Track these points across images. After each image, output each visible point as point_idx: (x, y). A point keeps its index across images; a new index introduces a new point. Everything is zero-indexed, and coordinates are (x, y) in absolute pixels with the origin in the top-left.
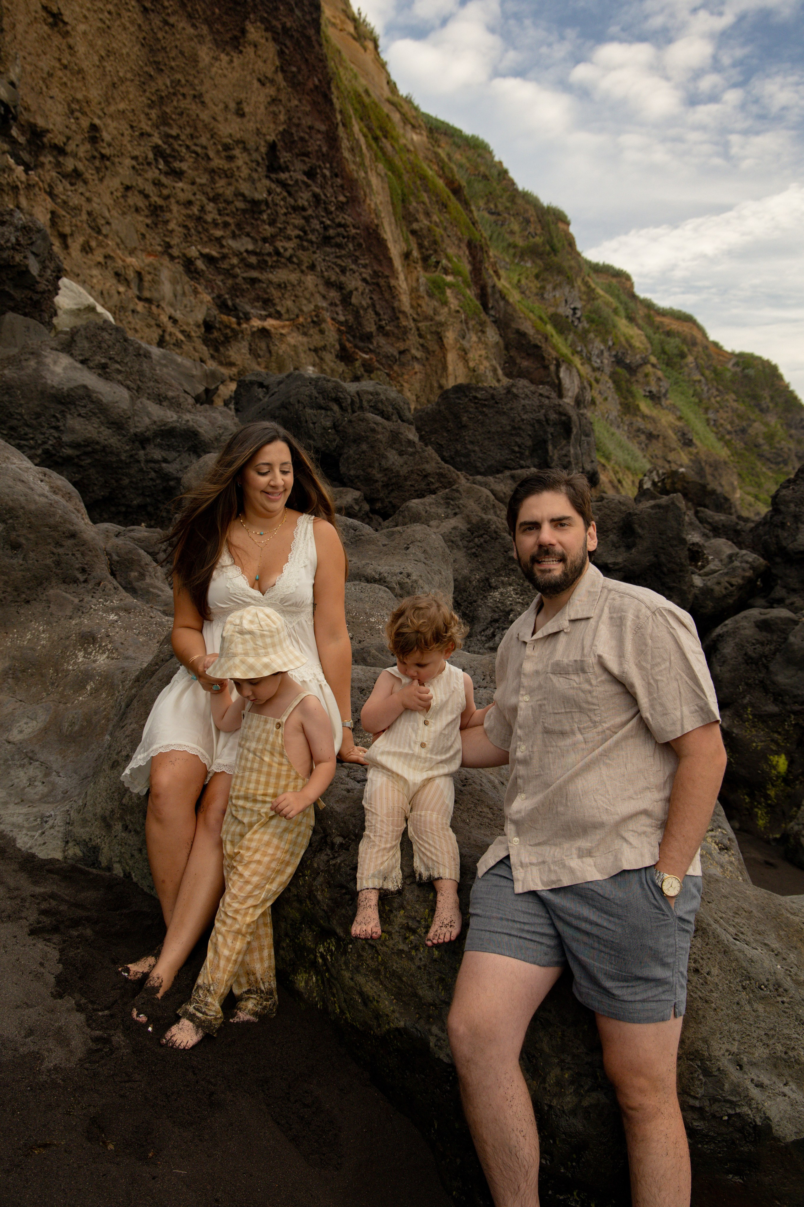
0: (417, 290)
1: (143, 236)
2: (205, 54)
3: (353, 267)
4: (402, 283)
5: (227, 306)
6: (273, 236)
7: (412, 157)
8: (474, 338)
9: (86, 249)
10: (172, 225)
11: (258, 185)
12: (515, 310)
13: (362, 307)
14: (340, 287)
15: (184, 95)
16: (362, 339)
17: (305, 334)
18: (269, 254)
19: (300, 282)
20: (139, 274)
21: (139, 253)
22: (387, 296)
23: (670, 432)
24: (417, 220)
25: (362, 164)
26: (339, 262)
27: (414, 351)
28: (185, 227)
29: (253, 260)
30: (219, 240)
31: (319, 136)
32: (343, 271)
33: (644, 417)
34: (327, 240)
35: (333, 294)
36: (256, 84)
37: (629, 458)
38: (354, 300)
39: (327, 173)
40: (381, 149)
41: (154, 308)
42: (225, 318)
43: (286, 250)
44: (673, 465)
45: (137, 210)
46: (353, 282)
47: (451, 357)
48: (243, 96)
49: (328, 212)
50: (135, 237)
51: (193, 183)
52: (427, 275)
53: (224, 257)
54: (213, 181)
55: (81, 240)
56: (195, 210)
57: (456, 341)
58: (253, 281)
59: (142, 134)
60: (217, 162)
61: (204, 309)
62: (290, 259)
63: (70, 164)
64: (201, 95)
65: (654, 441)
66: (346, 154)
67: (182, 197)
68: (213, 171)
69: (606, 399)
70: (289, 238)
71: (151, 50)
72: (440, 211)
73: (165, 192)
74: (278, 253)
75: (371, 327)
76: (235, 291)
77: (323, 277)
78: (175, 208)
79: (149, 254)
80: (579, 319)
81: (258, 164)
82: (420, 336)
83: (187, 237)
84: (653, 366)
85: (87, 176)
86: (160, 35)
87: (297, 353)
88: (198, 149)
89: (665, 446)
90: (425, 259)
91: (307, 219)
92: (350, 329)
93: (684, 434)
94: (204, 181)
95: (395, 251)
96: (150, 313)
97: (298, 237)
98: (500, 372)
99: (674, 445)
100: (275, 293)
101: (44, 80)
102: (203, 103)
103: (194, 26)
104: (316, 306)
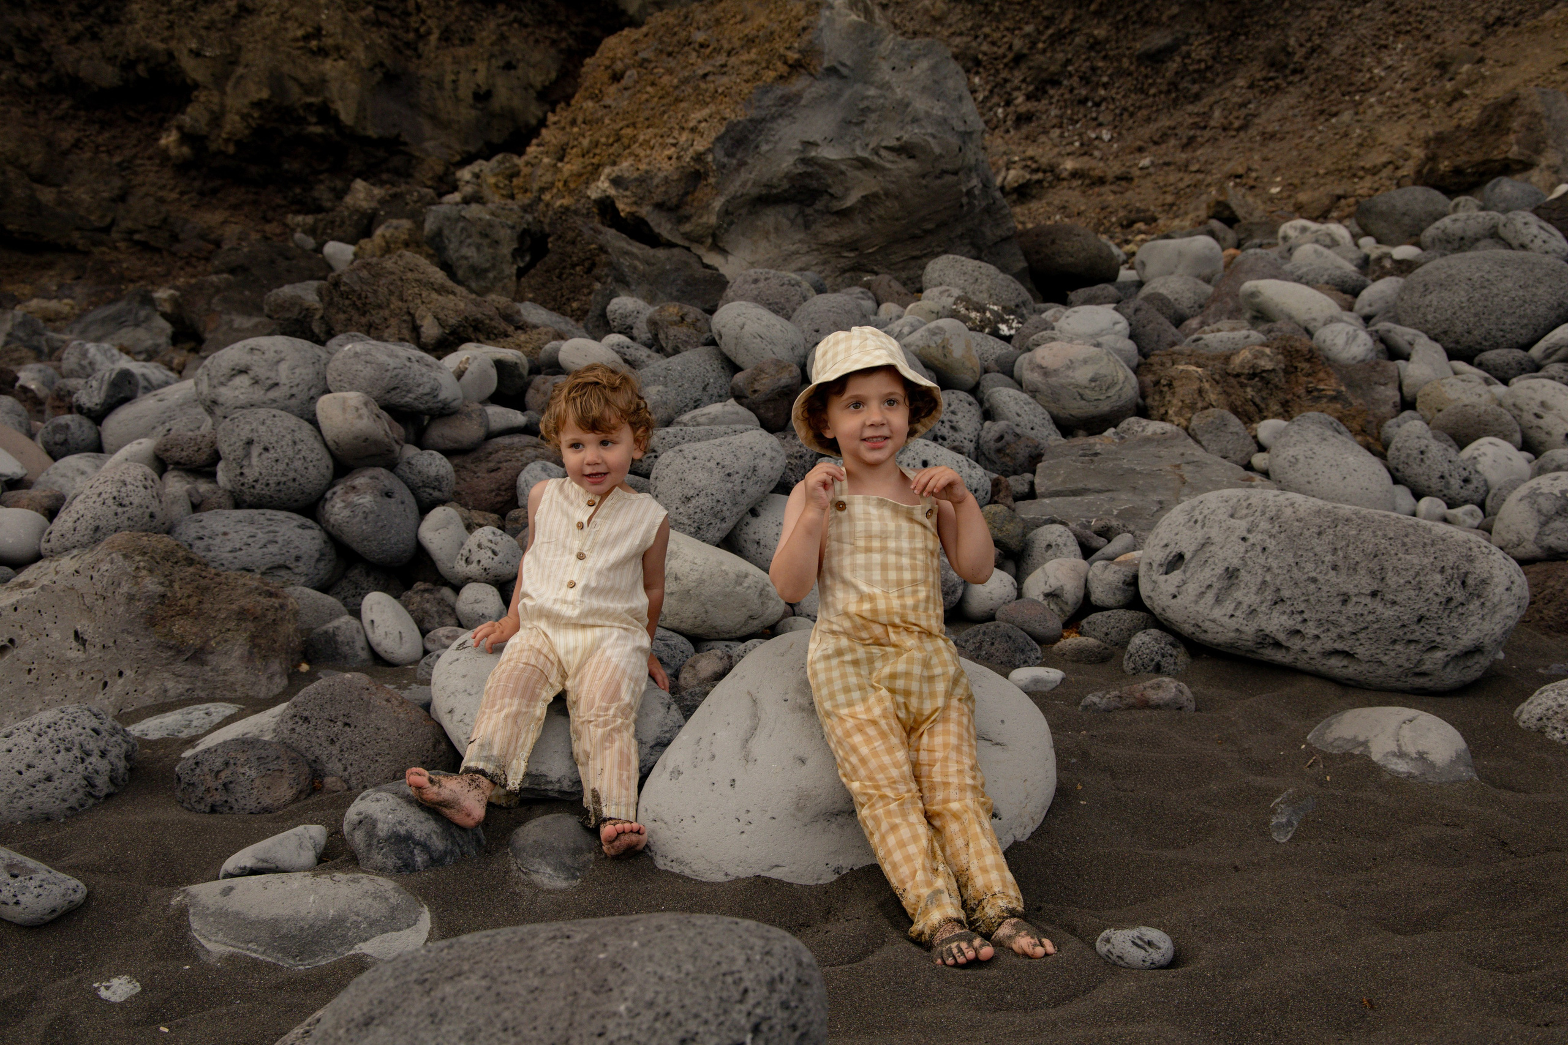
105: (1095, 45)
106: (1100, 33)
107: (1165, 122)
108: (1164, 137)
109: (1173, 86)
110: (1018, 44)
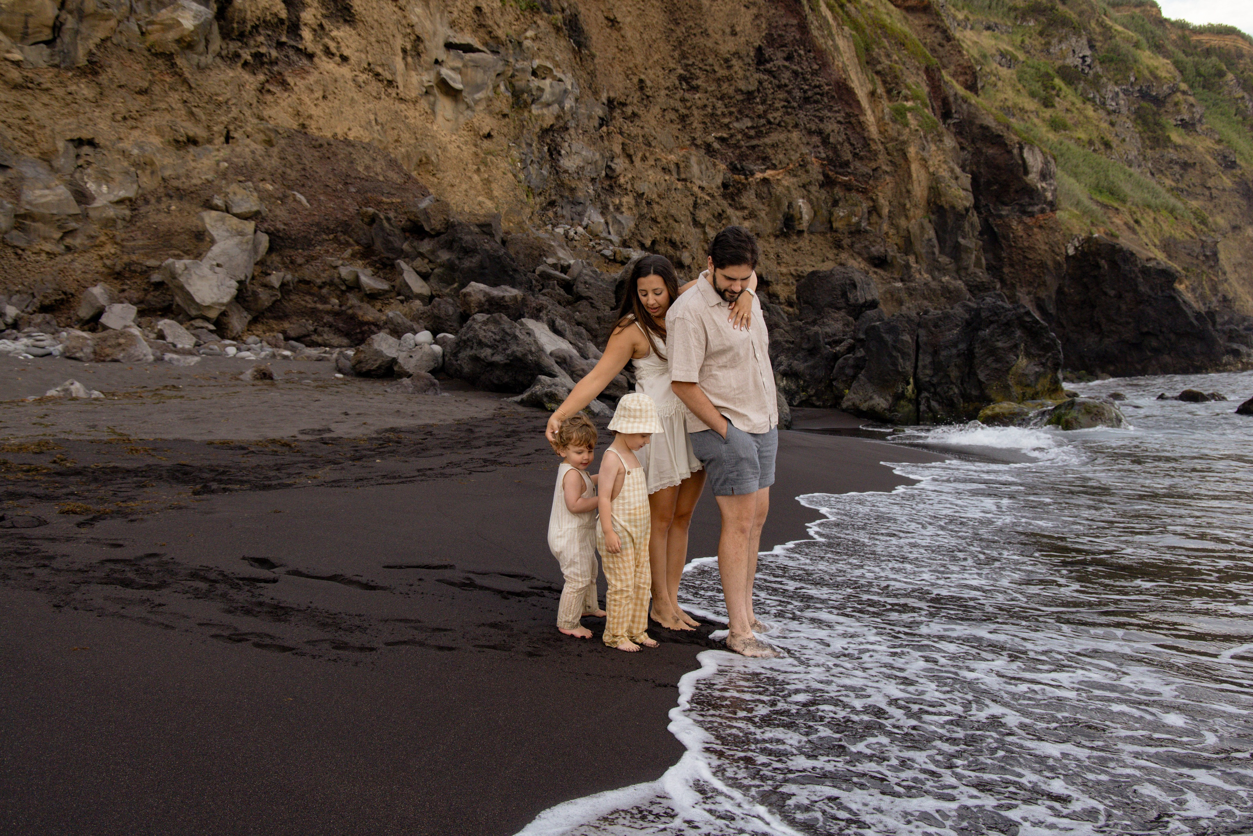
0: (883, 118)
1: (677, 137)
3: (829, 114)
4: (870, 118)
5: (737, 169)
6: (765, 112)
7: (872, 12)
8: (933, 148)
9: (644, 159)
10: (695, 125)
11: (751, 80)
12: (977, 109)
13: (839, 143)
14: (820, 133)
15: (695, 35)
16: (841, 166)
17: (795, 176)
18: (764, 125)
19: (788, 139)
20: (677, 165)
21: (675, 150)
22: (858, 130)
23: (1208, 157)
24: (879, 63)
25: (831, 34)
26: (818, 114)
27: (884, 167)
28: (704, 123)
29: (752, 133)
30: (727, 125)
31: (793, 29)
32: (821, 120)
33: (1176, 147)
34: (807, 100)
35: (816, 139)
36: (743, 9)
37: (1148, 196)
38: (831, 140)
39: (802, 52)
40: (848, 14)
41: (688, 184)
42: (736, 177)
43: (775, 118)
44: (1214, 191)
45: (672, 121)
46: (830, 127)
47: (914, 167)
48: (734, 21)
49: (805, 79)
50: (672, 140)
51: (706, 92)
52: (890, 105)
53: (732, 136)
54: (720, 86)
55: (640, 155)
56: (709, 110)
57: (917, 153)
58: (753, 147)
59: (670, 71)
60: (721, 72)
61: (721, 175)
62: (779, 125)
63: (629, 110)
64: (706, 30)
65: (1190, 170)
66: (815, 33)
67: (699, 103)
68: (719, 79)
69: (1124, 140)
70: (777, 109)
71: (671, 12)
72: (899, 50)
73: (688, 104)
74: (769, 122)
75: (848, 156)
76: (742, 157)
77: (806, 128)
78: (695, 112)
79: (682, 148)
80: (1089, 66)
81: (749, 65)
82: (888, 154)
83: (705, 130)
84: (1184, 93)
85: (640, 113)
87: (789, 192)
88: (708, 68)
89: (1203, 173)
90: (889, 92)
91: (789, 92)
92: (831, 161)
93: (1225, 157)
94: (713, 88)
95: (862, 94)
96: (686, 187)
97: (784, 107)
98: (958, 170)
99: (1213, 171)
100: (770, 151)
101: (610, 64)
102: (708, 35)
104: (802, 154)
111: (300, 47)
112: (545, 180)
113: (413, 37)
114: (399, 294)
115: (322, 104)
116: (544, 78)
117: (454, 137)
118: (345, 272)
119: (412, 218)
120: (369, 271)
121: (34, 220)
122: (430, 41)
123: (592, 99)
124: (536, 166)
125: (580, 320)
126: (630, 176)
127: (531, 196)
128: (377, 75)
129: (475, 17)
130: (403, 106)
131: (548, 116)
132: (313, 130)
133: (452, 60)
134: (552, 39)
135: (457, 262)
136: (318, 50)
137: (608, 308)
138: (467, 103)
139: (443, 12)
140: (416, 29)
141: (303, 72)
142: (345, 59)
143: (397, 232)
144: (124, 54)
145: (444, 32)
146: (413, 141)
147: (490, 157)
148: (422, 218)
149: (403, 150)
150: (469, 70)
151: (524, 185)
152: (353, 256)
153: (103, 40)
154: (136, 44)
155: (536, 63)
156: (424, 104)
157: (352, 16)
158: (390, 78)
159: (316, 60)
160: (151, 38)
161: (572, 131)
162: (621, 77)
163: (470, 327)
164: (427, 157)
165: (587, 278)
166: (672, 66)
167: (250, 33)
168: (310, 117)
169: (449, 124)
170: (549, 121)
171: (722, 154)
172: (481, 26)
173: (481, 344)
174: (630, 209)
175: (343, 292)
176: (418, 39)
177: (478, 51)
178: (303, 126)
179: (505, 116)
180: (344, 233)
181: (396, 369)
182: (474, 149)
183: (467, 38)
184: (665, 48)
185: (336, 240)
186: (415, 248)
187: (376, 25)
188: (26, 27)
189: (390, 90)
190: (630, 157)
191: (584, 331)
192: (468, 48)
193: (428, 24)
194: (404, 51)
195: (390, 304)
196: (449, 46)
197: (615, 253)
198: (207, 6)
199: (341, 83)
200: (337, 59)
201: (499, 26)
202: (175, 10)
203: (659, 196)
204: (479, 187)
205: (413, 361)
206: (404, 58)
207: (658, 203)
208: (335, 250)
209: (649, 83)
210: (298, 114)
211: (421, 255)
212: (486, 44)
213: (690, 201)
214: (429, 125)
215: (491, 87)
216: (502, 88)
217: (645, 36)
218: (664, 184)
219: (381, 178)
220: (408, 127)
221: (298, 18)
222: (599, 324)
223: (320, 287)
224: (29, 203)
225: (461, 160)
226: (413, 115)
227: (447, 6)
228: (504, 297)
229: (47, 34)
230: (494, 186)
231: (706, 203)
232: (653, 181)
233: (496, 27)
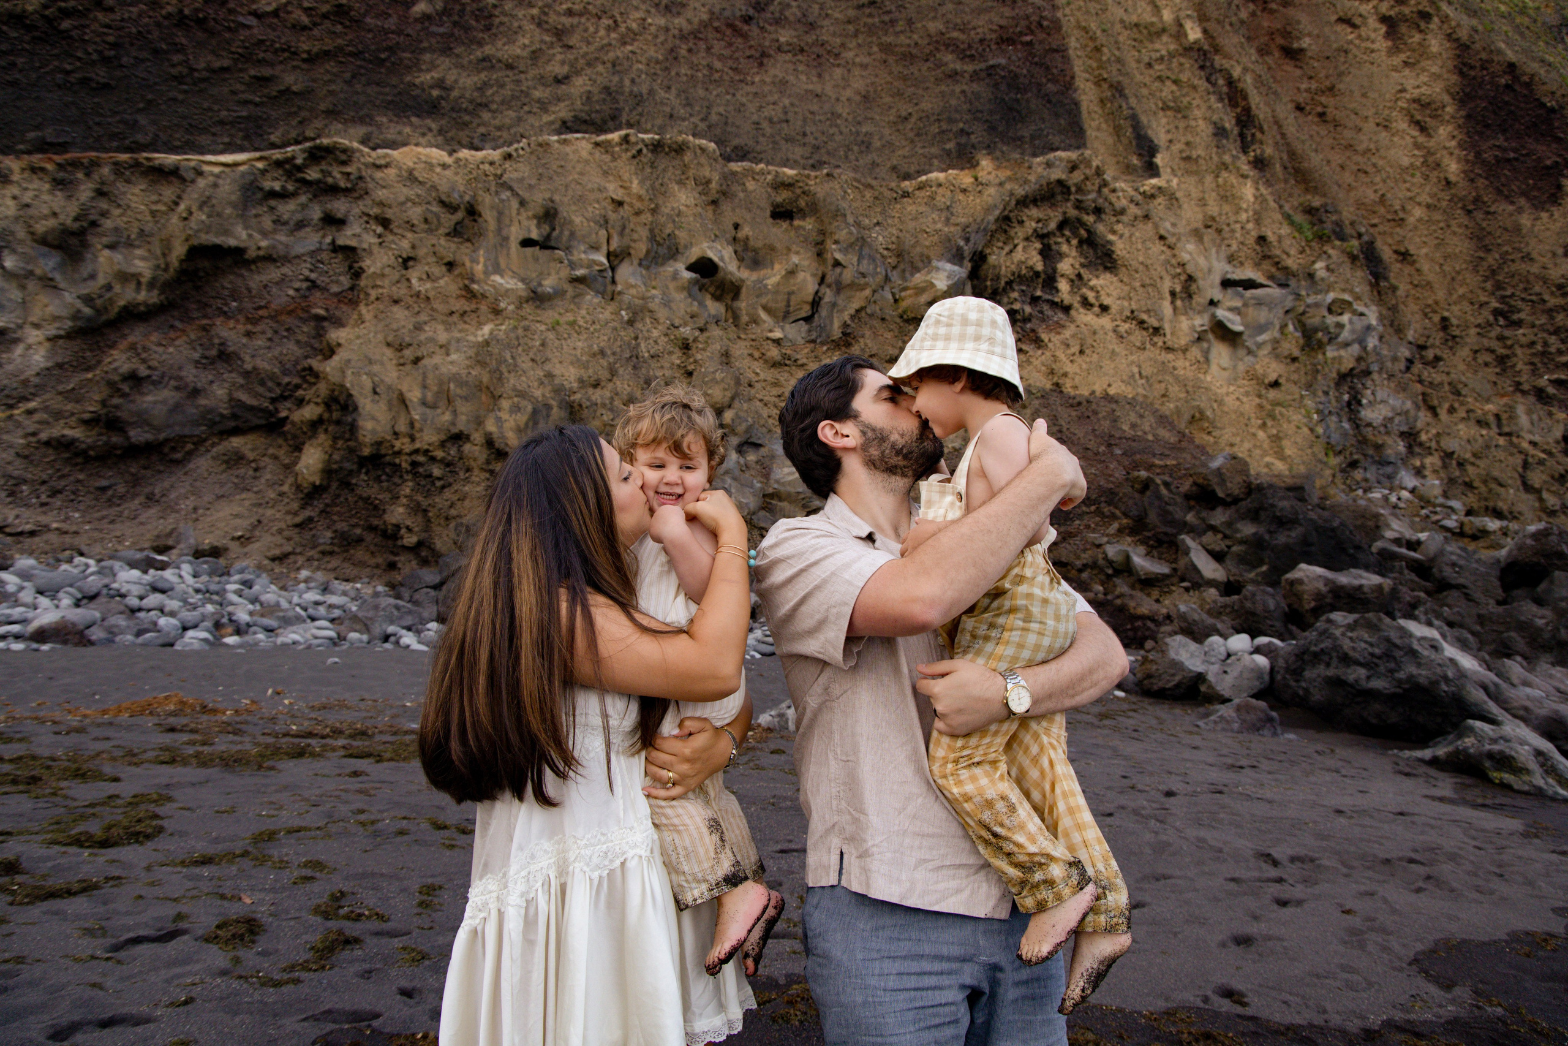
1: (1495, 383)
2: (1525, 220)
9: (1452, 411)
10: (1519, 366)
15: (1513, 261)
20: (1497, 417)
21: (1493, 399)
28: (1532, 364)
30: (1565, 365)
41: (1514, 439)
45: (1486, 364)
50: (1488, 386)
51: (1533, 326)
54: (1552, 318)
55: (1446, 406)
56: (1539, 347)
59: (1481, 305)
61: (1561, 426)
63: (1430, 354)
64: (1529, 254)
67: (1523, 340)
68: (1551, 310)
71: (1479, 239)
73: (1509, 343)
78: (1519, 351)
79: (1503, 396)
83: (1535, 372)
85: (1445, 356)
86: (1484, 224)
88: (1534, 298)
94: (1543, 321)
96: (1511, 443)
101: (1403, 303)
102: (1531, 260)
103: (1512, 203)
105: (78, 481)
106: (81, 477)
107: (105, 513)
108: (103, 518)
109: (109, 500)
110: (45, 477)
111: (1056, 300)
112: (1345, 434)
113: (1183, 278)
114: (1183, 580)
115: (1079, 359)
116: (1341, 314)
117: (1232, 388)
118: (1112, 551)
119: (1200, 481)
120: (1142, 549)
121: (780, 499)
122: (1204, 279)
123: (1395, 339)
124: (1334, 418)
125: (1451, 618)
126: (1434, 431)
127: (1331, 453)
128: (1142, 322)
129: (1257, 248)
130: (1171, 356)
131: (1347, 358)
132: (1068, 389)
133: (1230, 299)
134: (1346, 270)
135: (1267, 537)
136: (1075, 301)
137: (1492, 602)
138: (1248, 348)
139: (1220, 246)
140: (1187, 267)
141: (1060, 326)
142: (1104, 309)
143: (1179, 500)
144: (876, 323)
145: (1221, 268)
146: (1183, 395)
147: (1278, 409)
148: (1214, 480)
149: (1172, 406)
150: (1250, 310)
151: (1323, 440)
152: (1120, 531)
153: (857, 311)
154: (890, 313)
155: (1331, 296)
156: (1195, 352)
157: (1114, 261)
158: (1156, 324)
159: (1073, 312)
160: (904, 304)
161: (1375, 376)
162: (1418, 317)
163: (1324, 633)
164: (1201, 412)
165: (1454, 558)
166: (1483, 299)
167: (1004, 290)
168: (1065, 375)
169: (1226, 374)
170: (1348, 364)
171: (1560, 401)
172: (1266, 257)
173: (1346, 660)
174: (1435, 471)
175: (1109, 577)
176: (1191, 278)
177: (1262, 286)
178: (1057, 385)
179: (1294, 360)
180: (1109, 503)
181: (1203, 688)
182: (1257, 401)
183: (1248, 273)
184: (1473, 280)
185: (1099, 512)
186: (1203, 520)
187: (1141, 268)
188: (788, 306)
189: (1155, 339)
190: (1433, 410)
191: (1469, 636)
192: (1249, 284)
193: (1202, 261)
194: (1173, 294)
195: (1170, 592)
196: (1227, 284)
197: (1462, 525)
198: (961, 266)
199: (1100, 335)
200: (1096, 309)
201: (1288, 254)
202: (929, 272)
203: (1475, 455)
204: (1266, 446)
205: (1229, 680)
206: (1172, 302)
207: (1473, 464)
208: (1097, 524)
209: (1454, 321)
210: (1052, 372)
211: (1213, 529)
212: (1271, 277)
213: (1518, 460)
214: (1201, 376)
215: (1278, 327)
216: (1291, 327)
217: (1446, 268)
218: (1480, 440)
219: (1150, 437)
220: (1177, 378)
221: (1055, 270)
222: (1482, 624)
223: (1080, 571)
224: (777, 482)
225: (1242, 414)
226: (1183, 366)
227: (1223, 239)
228: (1361, 586)
229: (806, 311)
230: (1286, 443)
231: (1541, 462)
232: (1465, 437)
233: (1284, 257)
